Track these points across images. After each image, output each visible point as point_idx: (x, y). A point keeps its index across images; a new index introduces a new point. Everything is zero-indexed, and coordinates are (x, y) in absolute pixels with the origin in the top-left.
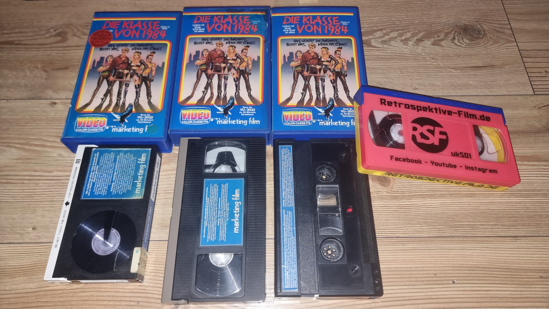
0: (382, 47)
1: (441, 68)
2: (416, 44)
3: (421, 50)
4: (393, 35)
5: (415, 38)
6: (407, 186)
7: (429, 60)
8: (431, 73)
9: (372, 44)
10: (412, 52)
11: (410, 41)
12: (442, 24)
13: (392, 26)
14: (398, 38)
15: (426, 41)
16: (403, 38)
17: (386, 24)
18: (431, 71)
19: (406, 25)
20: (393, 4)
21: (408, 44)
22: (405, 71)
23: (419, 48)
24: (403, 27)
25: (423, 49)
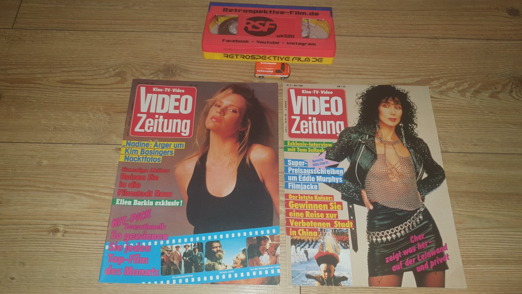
0: (440, 97)
1: (499, 123)
2: (474, 96)
3: (479, 102)
4: (451, 84)
5: (472, 89)
6: (472, 250)
7: (488, 114)
8: (490, 128)
10: (470, 104)
11: (467, 92)
12: (499, 75)
13: (449, 75)
14: (456, 88)
15: (483, 93)
16: (461, 88)
17: (443, 73)
18: (490, 126)
19: (463, 74)
20: (448, 51)
21: (466, 95)
22: (464, 125)
23: (477, 100)
24: (460, 77)
25: (481, 102)
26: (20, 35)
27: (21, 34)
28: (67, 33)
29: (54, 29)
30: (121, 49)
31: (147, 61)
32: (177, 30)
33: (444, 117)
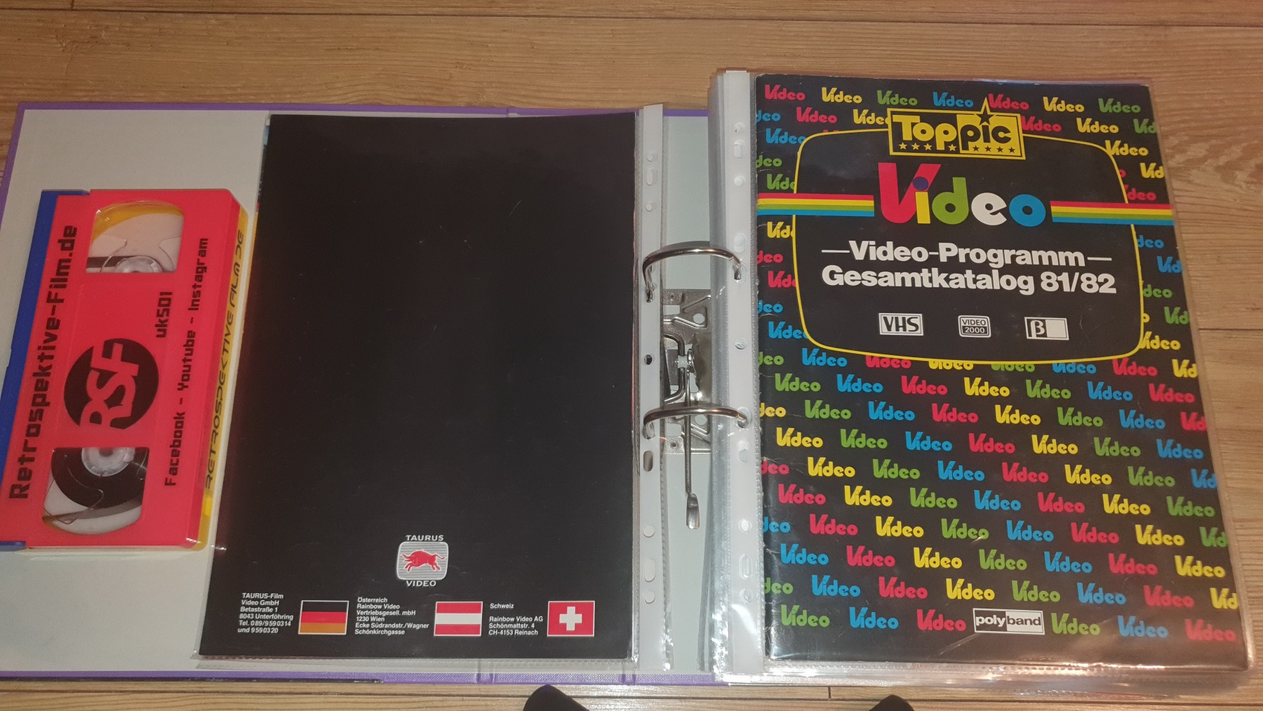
2: (1256, 180)
4: (1198, 150)
5: (1253, 163)
10: (1245, 202)
11: (1240, 169)
13: (1194, 124)
14: (1209, 161)
16: (1223, 160)
19: (1230, 121)
21: (1234, 178)
22: (1228, 258)
24: (1223, 129)
26: (93, 28)
27: (97, 26)
28: (213, 21)
29: (179, 10)
30: (355, 62)
31: (423, 97)
32: (494, 10)
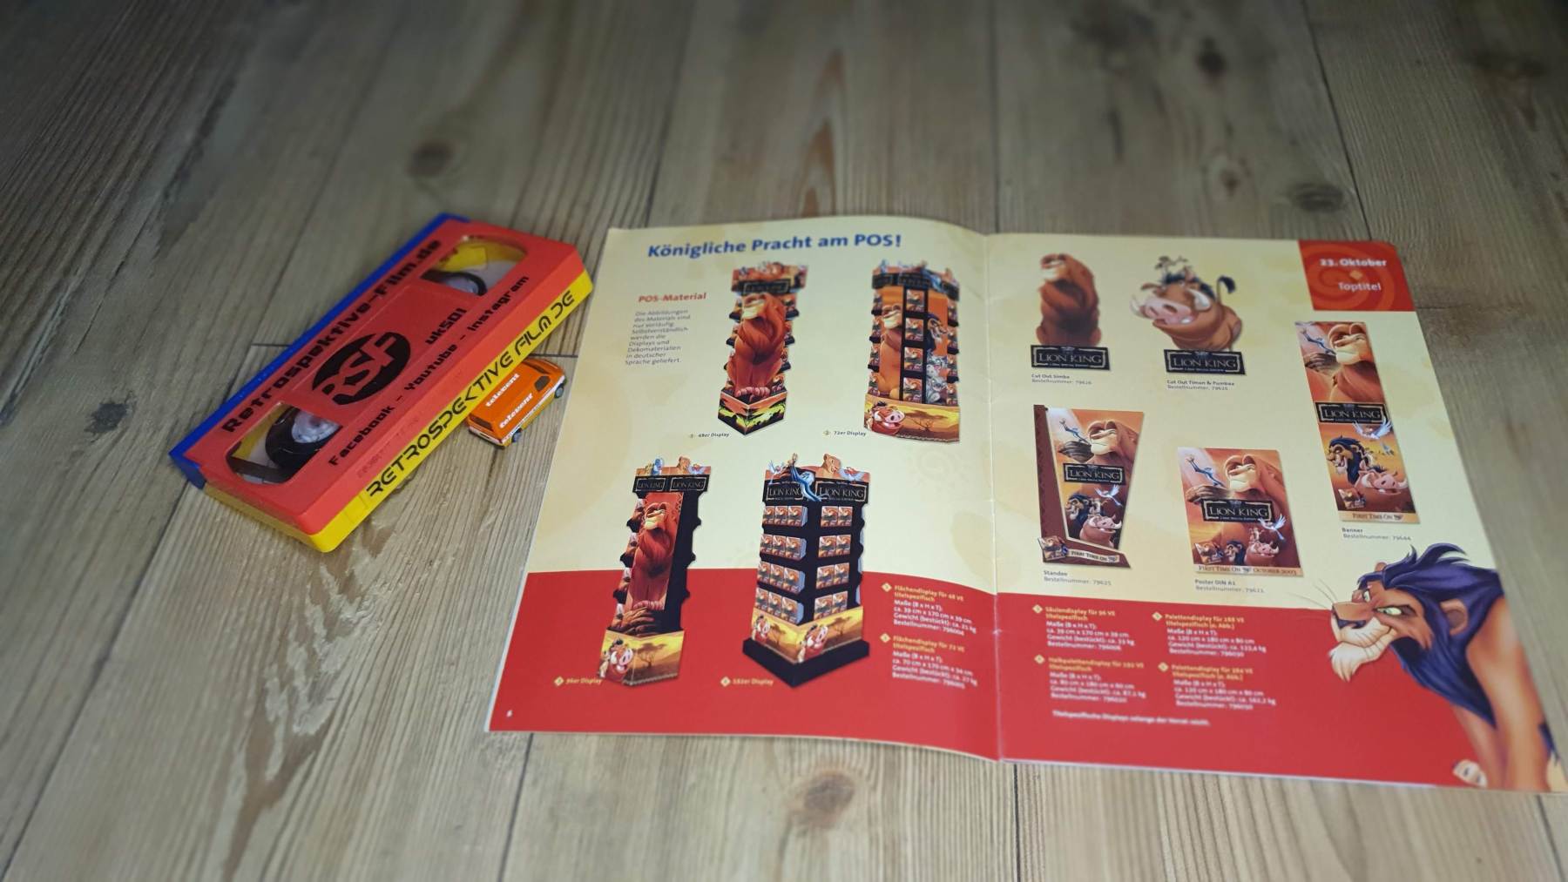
0: (335, 702)
1: (470, 550)
2: (358, 599)
3: (384, 589)
4: (296, 657)
5: (335, 596)
7: (433, 574)
8: (481, 581)
9: (312, 730)
10: (384, 616)
11: (340, 613)
13: (259, 654)
14: (315, 645)
15: (358, 569)
16: (320, 630)
17: (244, 673)
18: (475, 577)
19: (271, 609)
20: (167, 633)
21: (348, 621)
22: (452, 653)
23: (377, 593)
24: (278, 620)
25: (385, 583)
33: (406, 706)
